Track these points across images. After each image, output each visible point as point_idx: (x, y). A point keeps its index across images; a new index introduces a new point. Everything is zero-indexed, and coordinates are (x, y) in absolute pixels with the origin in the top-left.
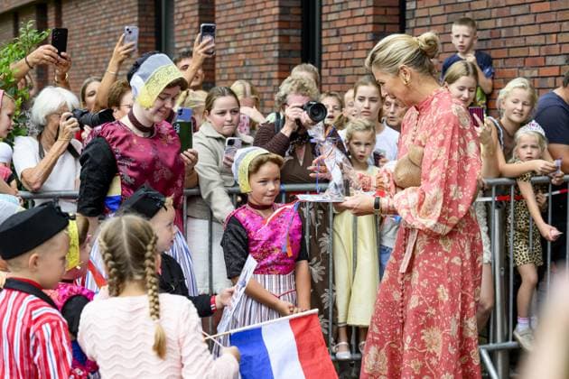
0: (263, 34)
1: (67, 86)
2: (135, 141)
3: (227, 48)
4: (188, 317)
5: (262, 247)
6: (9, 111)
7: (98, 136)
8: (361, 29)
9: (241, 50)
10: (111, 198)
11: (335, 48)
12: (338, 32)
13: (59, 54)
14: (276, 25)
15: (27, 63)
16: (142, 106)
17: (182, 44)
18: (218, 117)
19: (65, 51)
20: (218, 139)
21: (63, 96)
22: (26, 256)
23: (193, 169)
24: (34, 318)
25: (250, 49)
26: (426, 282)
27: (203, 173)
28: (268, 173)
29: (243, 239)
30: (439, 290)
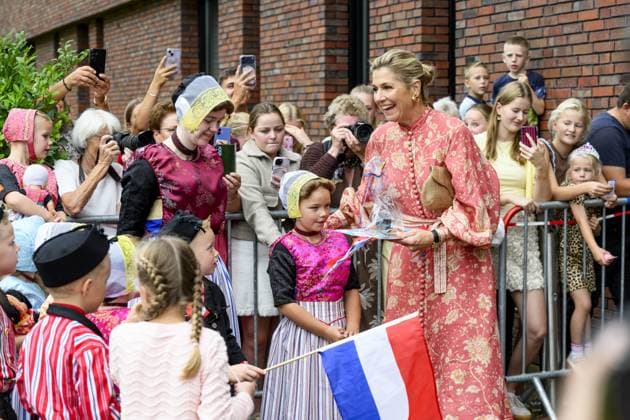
0: (308, 54)
1: (106, 108)
2: (178, 164)
3: (272, 69)
5: (312, 273)
6: (44, 131)
7: (141, 158)
9: (287, 70)
10: (152, 222)
13: (97, 75)
14: (322, 45)
15: (65, 84)
16: (186, 129)
18: (261, 135)
19: (103, 72)
20: (261, 158)
21: (104, 119)
22: (80, 282)
23: (237, 193)
24: (76, 344)
26: (465, 294)
27: (245, 194)
28: (320, 199)
29: (290, 266)
30: (479, 300)
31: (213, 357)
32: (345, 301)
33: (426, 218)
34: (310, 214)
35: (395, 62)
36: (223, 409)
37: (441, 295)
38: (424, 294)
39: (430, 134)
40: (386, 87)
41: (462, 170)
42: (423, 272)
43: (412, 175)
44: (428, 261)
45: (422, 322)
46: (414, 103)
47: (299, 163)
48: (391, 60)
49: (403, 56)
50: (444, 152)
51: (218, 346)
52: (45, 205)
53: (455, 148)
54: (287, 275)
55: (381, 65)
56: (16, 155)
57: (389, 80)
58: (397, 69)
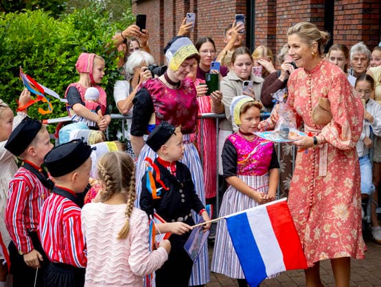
0: (302, 7)
2: (166, 91)
3: (283, 15)
4: (140, 225)
6: (99, 67)
7: (144, 88)
8: (356, 6)
9: (290, 16)
10: (151, 126)
11: (341, 18)
12: (343, 8)
13: (141, 30)
14: (309, 2)
15: (122, 36)
16: (172, 70)
17: (259, 12)
18: (238, 67)
19: (144, 28)
20: (237, 81)
21: (144, 57)
22: (71, 173)
23: (220, 102)
24: (64, 213)
25: (294, 16)
26: (337, 177)
27: (227, 103)
28: (253, 114)
29: (233, 154)
30: (345, 182)
31: (137, 227)
32: (269, 175)
33: (317, 128)
34: (247, 123)
35: (302, 31)
36: (142, 259)
37: (323, 177)
38: (313, 176)
39: (322, 76)
40: (296, 46)
41: (336, 101)
42: (314, 162)
43: (309, 102)
44: (316, 156)
45: (312, 192)
46: (313, 56)
47: (262, 84)
48: (299, 29)
49: (307, 27)
50: (328, 89)
51: (142, 220)
52: (96, 112)
53: (334, 87)
54: (231, 159)
55: (292, 32)
56: (82, 81)
57: (297, 43)
58: (302, 35)
